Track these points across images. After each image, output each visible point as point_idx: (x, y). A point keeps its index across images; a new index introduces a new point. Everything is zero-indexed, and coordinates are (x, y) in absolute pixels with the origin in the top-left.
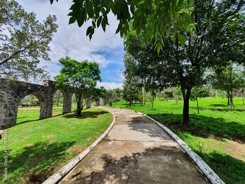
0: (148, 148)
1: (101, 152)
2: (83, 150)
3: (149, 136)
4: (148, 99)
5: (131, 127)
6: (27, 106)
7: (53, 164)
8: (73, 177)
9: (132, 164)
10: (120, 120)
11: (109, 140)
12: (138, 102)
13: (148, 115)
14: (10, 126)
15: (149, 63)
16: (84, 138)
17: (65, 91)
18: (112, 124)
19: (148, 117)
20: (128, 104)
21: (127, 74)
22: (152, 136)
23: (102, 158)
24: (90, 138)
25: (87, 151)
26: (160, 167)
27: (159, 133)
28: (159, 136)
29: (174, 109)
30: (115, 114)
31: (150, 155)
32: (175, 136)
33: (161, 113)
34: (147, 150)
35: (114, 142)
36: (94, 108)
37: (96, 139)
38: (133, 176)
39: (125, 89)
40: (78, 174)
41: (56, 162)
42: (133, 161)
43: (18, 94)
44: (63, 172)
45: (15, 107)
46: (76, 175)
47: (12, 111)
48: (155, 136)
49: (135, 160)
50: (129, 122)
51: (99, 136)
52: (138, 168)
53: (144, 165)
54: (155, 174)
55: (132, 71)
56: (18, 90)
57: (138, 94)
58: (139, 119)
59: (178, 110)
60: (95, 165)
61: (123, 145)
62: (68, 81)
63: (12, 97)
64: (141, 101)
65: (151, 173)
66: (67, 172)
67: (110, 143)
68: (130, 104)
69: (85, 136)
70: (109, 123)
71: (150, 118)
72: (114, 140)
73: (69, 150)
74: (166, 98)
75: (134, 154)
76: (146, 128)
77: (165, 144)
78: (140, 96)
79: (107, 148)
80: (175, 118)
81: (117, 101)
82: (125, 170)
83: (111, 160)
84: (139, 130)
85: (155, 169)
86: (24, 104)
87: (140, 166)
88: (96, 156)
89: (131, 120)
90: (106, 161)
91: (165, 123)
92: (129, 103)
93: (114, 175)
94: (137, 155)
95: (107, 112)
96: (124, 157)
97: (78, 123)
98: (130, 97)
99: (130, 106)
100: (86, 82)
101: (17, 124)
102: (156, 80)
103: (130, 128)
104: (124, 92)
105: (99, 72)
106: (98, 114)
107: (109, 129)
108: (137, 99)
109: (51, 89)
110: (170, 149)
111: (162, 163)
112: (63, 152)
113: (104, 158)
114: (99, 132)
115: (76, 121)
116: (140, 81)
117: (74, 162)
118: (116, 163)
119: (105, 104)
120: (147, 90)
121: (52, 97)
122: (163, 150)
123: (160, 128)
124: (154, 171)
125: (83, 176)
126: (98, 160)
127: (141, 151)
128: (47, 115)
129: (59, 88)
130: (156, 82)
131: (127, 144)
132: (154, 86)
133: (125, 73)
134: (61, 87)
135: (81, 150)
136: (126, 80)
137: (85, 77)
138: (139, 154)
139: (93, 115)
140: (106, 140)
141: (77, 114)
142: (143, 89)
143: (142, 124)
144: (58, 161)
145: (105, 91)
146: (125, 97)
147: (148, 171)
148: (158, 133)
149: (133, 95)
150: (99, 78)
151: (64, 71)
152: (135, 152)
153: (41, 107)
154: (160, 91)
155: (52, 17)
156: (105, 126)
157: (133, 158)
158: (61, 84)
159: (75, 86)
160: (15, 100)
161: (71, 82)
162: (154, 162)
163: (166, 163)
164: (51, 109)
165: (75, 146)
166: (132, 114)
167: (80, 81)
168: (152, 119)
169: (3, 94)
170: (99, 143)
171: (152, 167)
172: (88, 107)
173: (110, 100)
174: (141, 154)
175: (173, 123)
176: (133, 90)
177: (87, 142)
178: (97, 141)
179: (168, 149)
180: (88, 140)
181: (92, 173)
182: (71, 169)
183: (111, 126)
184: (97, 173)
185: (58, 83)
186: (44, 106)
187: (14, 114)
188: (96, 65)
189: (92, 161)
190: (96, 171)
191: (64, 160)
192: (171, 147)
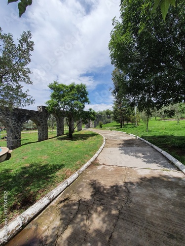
0: (143, 176)
1: (89, 177)
2: (72, 173)
3: (144, 161)
4: (141, 120)
5: (123, 151)
6: (30, 129)
7: (43, 186)
8: (61, 202)
9: (123, 195)
10: (110, 143)
11: (98, 165)
12: (130, 123)
13: (142, 137)
14: (17, 147)
15: (143, 77)
16: (73, 161)
17: (57, 115)
18: (102, 147)
19: (142, 139)
20: (119, 126)
21: (117, 93)
22: (147, 162)
23: (90, 184)
24: (78, 161)
25: (75, 176)
26: (160, 205)
27: (157, 159)
28: (157, 163)
29: (175, 129)
30: (105, 136)
31: (146, 186)
32: (178, 163)
33: (158, 135)
34: (141, 179)
35: (104, 167)
36: (85, 130)
37: (85, 163)
38: (125, 212)
39: (116, 110)
40: (66, 200)
41: (46, 184)
42: (125, 191)
43: (20, 120)
44: (51, 197)
45: (18, 131)
46: (64, 201)
47: (17, 135)
48: (152, 163)
49: (127, 191)
50: (120, 144)
51: (88, 160)
52: (131, 201)
53: (138, 199)
54: (154, 213)
55: (122, 89)
56: (19, 117)
57: (129, 115)
58: (131, 142)
59: (180, 131)
60: (82, 191)
61: (114, 171)
62: (58, 105)
63: (15, 123)
64: (133, 122)
65: (148, 211)
66: (55, 196)
67: (99, 168)
68: (121, 126)
69: (74, 159)
70: (98, 145)
71: (145, 141)
72: (104, 164)
73: (59, 173)
74: (163, 117)
75: (126, 183)
76: (139, 151)
77: (165, 173)
78: (132, 117)
79: (96, 174)
80: (178, 141)
81: (107, 123)
82: (115, 202)
83: (100, 188)
84: (132, 154)
85: (154, 206)
86: (28, 127)
87: (133, 200)
88: (84, 182)
89: (122, 143)
90: (94, 188)
91: (164, 147)
92: (120, 124)
93: (102, 207)
94: (129, 185)
95: (97, 134)
96: (114, 186)
97: (70, 146)
98: (121, 118)
99: (121, 127)
100: (75, 105)
101: (22, 145)
102: (153, 96)
103: (121, 151)
104: (114, 113)
105: (87, 94)
106: (88, 137)
107: (98, 152)
108: (128, 120)
109: (45, 114)
110: (173, 180)
111: (164, 199)
112: (53, 175)
113: (92, 185)
114: (89, 155)
115: (68, 143)
116: (132, 99)
117: (62, 186)
118: (105, 192)
119: (95, 126)
120: (140, 110)
121: (46, 121)
122: (163, 181)
123: (157, 153)
124: (153, 208)
125: (70, 202)
126: (86, 187)
127: (134, 179)
128: (44, 137)
129: (51, 112)
130: (153, 99)
131: (118, 170)
132: (150, 104)
133: (115, 93)
134: (53, 112)
135: (70, 173)
136: (115, 100)
137: (73, 100)
138: (132, 183)
139: (84, 137)
140: (95, 164)
141: (68, 137)
142: (136, 108)
143: (135, 148)
144: (47, 184)
145: (93, 113)
146: (115, 118)
147: (143, 207)
148: (155, 159)
149: (124, 115)
150: (86, 101)
151: (53, 96)
152: (127, 181)
153: (39, 131)
154: (158, 110)
155: (27, 33)
156: (95, 149)
157: (124, 188)
158: (52, 109)
159: (65, 110)
160: (18, 125)
161: (61, 106)
162: (152, 196)
163: (169, 199)
164: (47, 132)
165: (64, 169)
166: (123, 136)
167: (68, 104)
168: (147, 142)
169: (8, 120)
170: (88, 167)
171: (149, 202)
172: (79, 130)
173: (100, 122)
174: (135, 184)
175: (174, 147)
176: (124, 110)
177: (77, 165)
178: (86, 165)
179: (170, 180)
180: (77, 163)
181: (79, 201)
182: (59, 194)
183: (100, 150)
184: (84, 201)
185: (50, 108)
186: (41, 129)
187: (18, 136)
188: (83, 87)
189: (80, 186)
190: (83, 199)
191: (54, 184)
192: (174, 178)
